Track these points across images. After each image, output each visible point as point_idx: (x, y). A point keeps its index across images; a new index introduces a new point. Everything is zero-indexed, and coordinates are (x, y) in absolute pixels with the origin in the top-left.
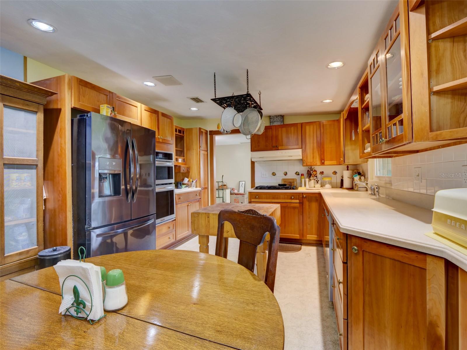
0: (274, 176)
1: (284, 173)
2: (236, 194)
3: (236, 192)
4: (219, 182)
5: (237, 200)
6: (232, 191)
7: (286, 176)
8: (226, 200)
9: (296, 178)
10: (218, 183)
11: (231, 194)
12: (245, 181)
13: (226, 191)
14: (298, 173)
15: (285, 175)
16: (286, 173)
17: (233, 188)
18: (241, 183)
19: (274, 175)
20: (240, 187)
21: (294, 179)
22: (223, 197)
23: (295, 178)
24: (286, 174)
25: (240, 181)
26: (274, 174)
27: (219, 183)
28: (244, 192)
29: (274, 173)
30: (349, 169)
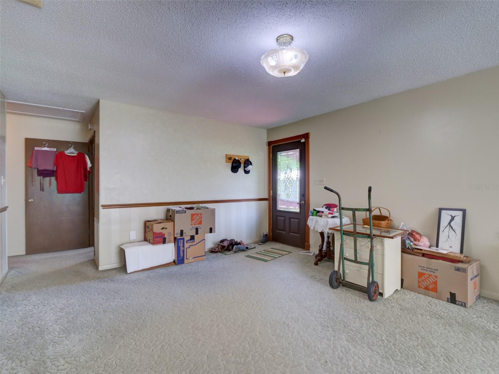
2: (424, 255)
3: (424, 244)
4: (357, 210)
5: (432, 280)
6: (408, 242)
8: (383, 274)
10: (354, 215)
11: (405, 250)
12: (464, 211)
13: (382, 242)
17: (413, 231)
18: (446, 217)
20: (442, 229)
22: (371, 264)
25: (440, 210)
27: (357, 213)
28: (462, 252)
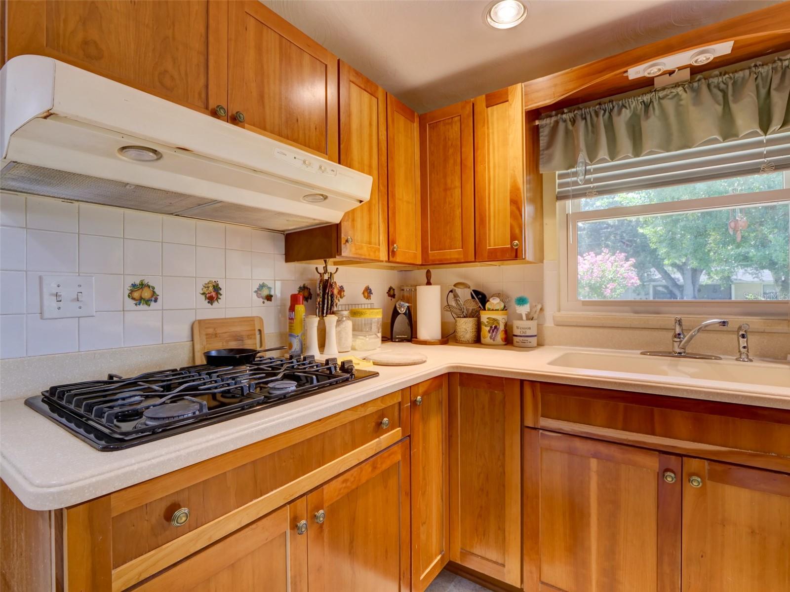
0: (143, 307)
1: (206, 286)
7: (215, 303)
9: (260, 316)
14: (265, 292)
15: (211, 300)
16: (217, 289)
19: (147, 302)
21: (250, 320)
23: (254, 314)
24: (213, 294)
26: (146, 294)
29: (142, 286)
30: (432, 281)
